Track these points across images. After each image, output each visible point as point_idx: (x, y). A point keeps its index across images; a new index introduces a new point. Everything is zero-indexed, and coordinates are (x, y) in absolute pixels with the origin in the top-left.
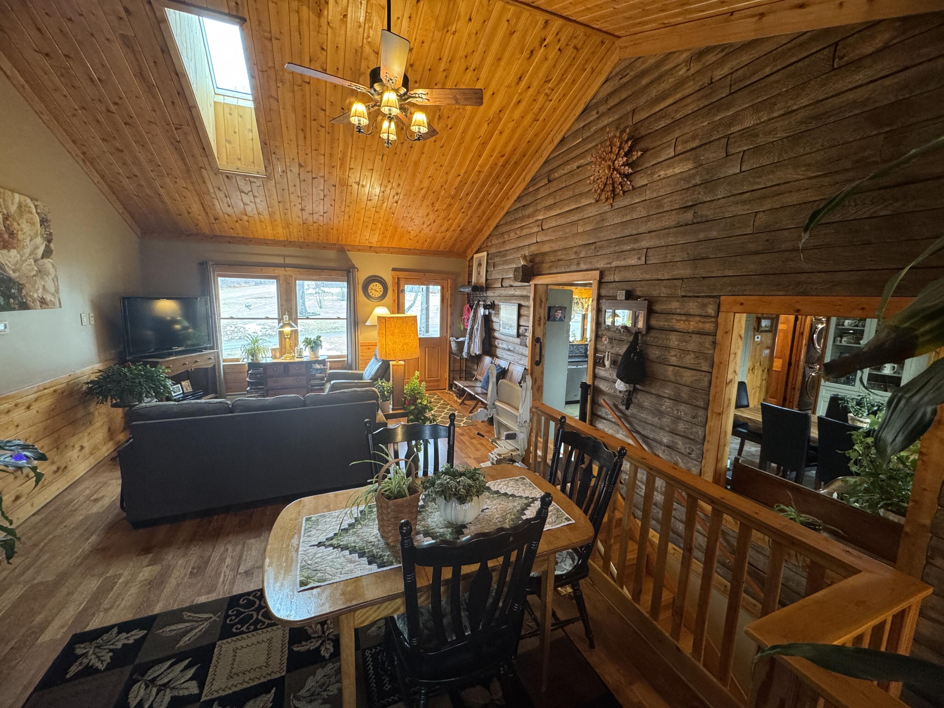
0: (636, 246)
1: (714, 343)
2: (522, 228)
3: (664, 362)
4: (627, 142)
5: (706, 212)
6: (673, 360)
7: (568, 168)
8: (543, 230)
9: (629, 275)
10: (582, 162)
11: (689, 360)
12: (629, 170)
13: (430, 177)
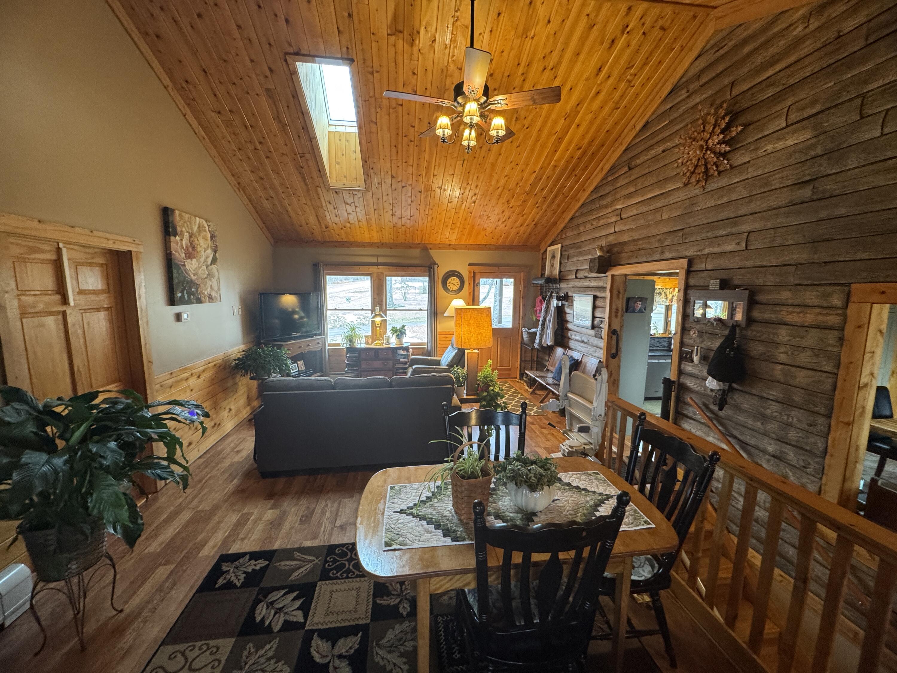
0: (734, 230)
1: (841, 340)
2: (598, 218)
3: (771, 360)
4: (723, 118)
5: (829, 186)
6: (783, 358)
7: (653, 153)
8: (621, 219)
9: (724, 263)
10: (669, 144)
11: (804, 358)
12: (725, 148)
13: (506, 176)
